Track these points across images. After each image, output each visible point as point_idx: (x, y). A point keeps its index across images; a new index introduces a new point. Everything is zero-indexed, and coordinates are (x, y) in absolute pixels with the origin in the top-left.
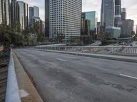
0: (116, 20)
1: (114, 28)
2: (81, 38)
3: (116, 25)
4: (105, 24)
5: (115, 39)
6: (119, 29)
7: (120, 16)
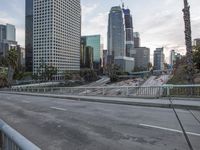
1: (125, 58)
2: (80, 73)
3: (128, 55)
4: (113, 52)
5: (128, 74)
6: (133, 59)
7: (132, 42)
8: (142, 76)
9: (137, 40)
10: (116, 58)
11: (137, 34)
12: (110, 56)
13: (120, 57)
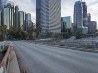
0: (84, 21)
1: (83, 27)
2: (62, 34)
3: (84, 25)
5: (85, 35)
6: (87, 28)
7: (87, 19)
9: (89, 18)
11: (89, 14)
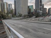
2: (28, 15)
4: (36, 10)
5: (40, 15)
6: (42, 11)
7: (42, 7)
8: (44, 16)
9: (43, 6)
10: (37, 11)
12: (36, 11)
13: (38, 11)
